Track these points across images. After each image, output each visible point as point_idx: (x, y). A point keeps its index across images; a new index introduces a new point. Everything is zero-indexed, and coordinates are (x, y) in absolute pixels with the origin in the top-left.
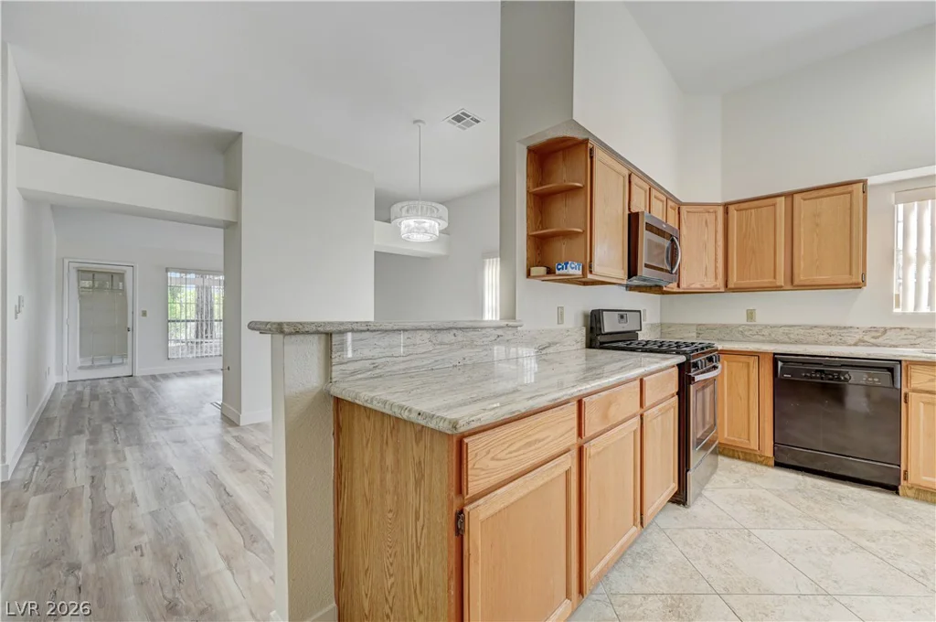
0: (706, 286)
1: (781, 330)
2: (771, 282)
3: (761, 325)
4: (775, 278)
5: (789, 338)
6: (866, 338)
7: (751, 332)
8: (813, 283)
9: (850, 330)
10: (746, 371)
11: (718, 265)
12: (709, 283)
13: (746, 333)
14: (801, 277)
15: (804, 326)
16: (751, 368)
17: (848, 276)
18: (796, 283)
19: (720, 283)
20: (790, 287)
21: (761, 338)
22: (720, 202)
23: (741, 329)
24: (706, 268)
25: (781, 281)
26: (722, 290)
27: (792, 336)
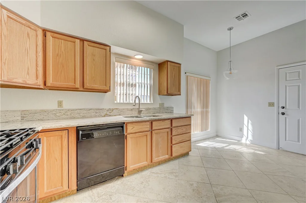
0: (28, 82)
1: (76, 112)
2: (73, 85)
3: (66, 109)
4: (75, 83)
5: (80, 115)
6: (108, 113)
7: (60, 114)
8: (93, 88)
9: (103, 110)
10: (60, 142)
11: (38, 69)
12: (31, 81)
13: (57, 114)
14: (87, 85)
15: (86, 109)
16: (63, 139)
17: (105, 87)
18: (85, 87)
19: (40, 82)
20: (82, 89)
21: (66, 116)
22: (40, 25)
23: (54, 112)
24: (28, 69)
25: (78, 85)
26: (42, 87)
27: (81, 114)
